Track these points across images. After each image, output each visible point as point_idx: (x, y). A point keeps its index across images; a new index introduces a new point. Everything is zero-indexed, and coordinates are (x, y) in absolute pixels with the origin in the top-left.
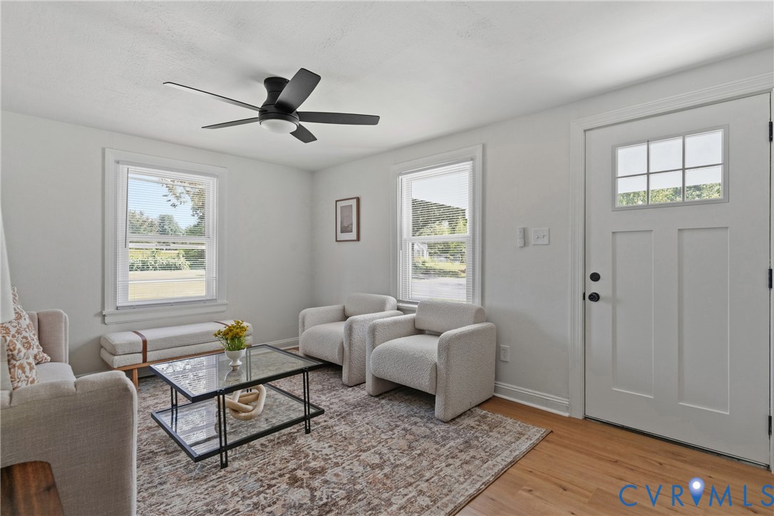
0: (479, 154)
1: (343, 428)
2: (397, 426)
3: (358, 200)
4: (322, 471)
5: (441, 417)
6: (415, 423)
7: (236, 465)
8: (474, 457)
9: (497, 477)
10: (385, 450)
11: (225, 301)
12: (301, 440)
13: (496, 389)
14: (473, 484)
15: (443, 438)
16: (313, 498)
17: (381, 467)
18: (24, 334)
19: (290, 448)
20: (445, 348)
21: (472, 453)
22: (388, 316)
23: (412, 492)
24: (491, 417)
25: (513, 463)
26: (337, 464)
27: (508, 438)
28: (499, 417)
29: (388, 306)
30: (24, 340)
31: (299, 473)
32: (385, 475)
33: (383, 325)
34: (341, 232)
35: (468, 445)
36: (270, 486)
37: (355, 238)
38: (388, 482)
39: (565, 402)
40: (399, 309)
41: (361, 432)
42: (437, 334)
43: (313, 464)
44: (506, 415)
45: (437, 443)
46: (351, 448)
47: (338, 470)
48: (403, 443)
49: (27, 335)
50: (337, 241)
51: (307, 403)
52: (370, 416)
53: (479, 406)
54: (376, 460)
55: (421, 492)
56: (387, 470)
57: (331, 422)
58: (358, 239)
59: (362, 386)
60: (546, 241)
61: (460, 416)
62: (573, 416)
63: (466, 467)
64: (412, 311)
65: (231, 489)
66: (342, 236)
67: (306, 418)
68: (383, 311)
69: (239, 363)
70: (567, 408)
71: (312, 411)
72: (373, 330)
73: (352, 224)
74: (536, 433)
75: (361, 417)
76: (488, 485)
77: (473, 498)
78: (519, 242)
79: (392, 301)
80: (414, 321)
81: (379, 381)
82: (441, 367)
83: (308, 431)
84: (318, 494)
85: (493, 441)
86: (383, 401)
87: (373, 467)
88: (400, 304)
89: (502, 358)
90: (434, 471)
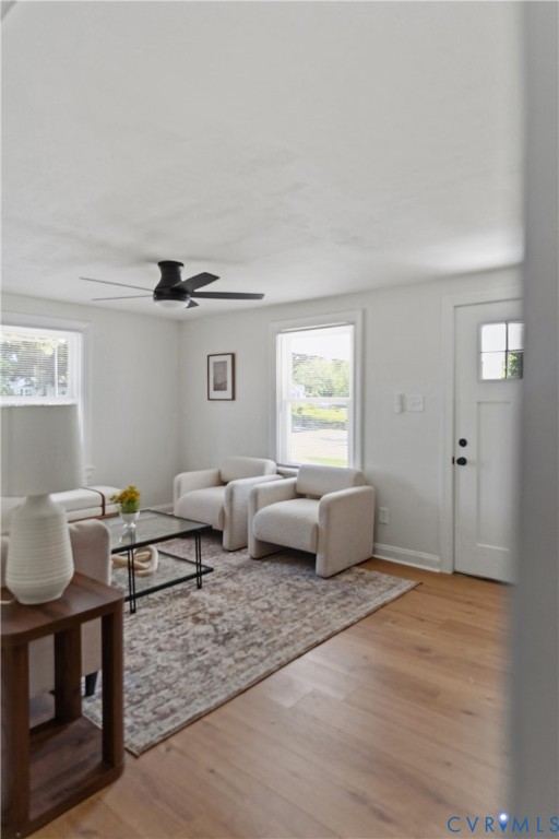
0: (359, 319)
1: (230, 584)
2: (281, 582)
3: (233, 356)
4: (220, 614)
5: (322, 574)
6: (298, 580)
7: (143, 611)
8: (350, 602)
9: (368, 615)
10: (272, 599)
12: (196, 594)
13: (374, 551)
14: (348, 618)
15: (324, 590)
16: (216, 630)
17: (270, 610)
19: (186, 599)
20: (327, 510)
21: (349, 599)
22: (268, 481)
23: (298, 625)
24: (368, 573)
25: (383, 606)
26: (231, 609)
27: (381, 589)
28: (375, 573)
29: (268, 470)
31: (200, 616)
32: (275, 616)
33: (265, 489)
34: (214, 390)
35: (345, 594)
36: (178, 624)
37: (230, 397)
38: (278, 620)
39: (437, 559)
40: (278, 473)
41: (248, 587)
42: (317, 498)
43: (210, 610)
44: (382, 572)
45: (318, 593)
46: (241, 599)
47: (233, 613)
48: (288, 594)
50: (209, 399)
51: (198, 565)
52: (255, 575)
53: (358, 565)
54: (266, 606)
55: (305, 625)
56: (275, 612)
57: (218, 580)
58: (233, 398)
59: (243, 551)
60: (420, 408)
61: (339, 573)
62: (444, 571)
63: (344, 609)
64: (292, 475)
65: (145, 627)
66: (214, 394)
67: (198, 575)
68: (263, 475)
69: (133, 525)
70: (439, 565)
71: (203, 569)
72: (255, 495)
73: (226, 382)
74: (406, 584)
76: (360, 620)
77: (346, 628)
78: (397, 408)
79: (271, 465)
80: (295, 486)
81: (261, 544)
82: (322, 527)
83: (199, 587)
84: (220, 628)
85: (369, 591)
86: (266, 563)
87: (263, 611)
88: (280, 468)
89: (381, 519)
90: (315, 612)
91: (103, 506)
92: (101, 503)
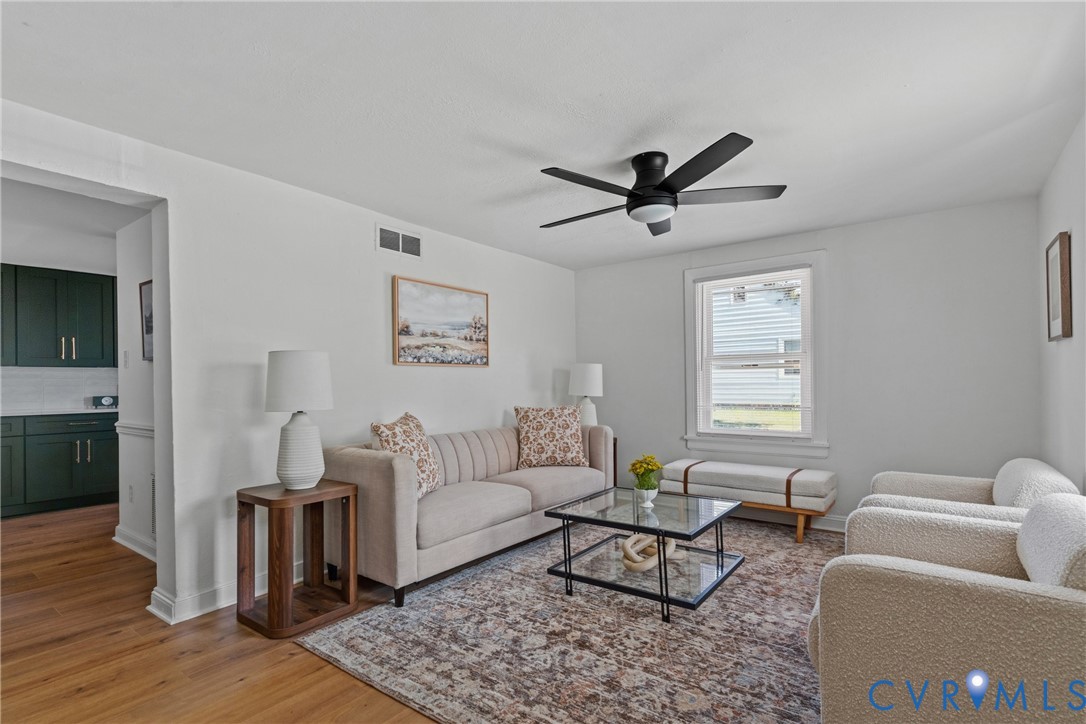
3: (1065, 239)
11: (825, 443)
18: (566, 440)
30: (565, 445)
37: (1061, 331)
49: (569, 441)
58: (1070, 332)
67: (664, 600)
83: (666, 619)
91: (788, 494)
92: (784, 489)
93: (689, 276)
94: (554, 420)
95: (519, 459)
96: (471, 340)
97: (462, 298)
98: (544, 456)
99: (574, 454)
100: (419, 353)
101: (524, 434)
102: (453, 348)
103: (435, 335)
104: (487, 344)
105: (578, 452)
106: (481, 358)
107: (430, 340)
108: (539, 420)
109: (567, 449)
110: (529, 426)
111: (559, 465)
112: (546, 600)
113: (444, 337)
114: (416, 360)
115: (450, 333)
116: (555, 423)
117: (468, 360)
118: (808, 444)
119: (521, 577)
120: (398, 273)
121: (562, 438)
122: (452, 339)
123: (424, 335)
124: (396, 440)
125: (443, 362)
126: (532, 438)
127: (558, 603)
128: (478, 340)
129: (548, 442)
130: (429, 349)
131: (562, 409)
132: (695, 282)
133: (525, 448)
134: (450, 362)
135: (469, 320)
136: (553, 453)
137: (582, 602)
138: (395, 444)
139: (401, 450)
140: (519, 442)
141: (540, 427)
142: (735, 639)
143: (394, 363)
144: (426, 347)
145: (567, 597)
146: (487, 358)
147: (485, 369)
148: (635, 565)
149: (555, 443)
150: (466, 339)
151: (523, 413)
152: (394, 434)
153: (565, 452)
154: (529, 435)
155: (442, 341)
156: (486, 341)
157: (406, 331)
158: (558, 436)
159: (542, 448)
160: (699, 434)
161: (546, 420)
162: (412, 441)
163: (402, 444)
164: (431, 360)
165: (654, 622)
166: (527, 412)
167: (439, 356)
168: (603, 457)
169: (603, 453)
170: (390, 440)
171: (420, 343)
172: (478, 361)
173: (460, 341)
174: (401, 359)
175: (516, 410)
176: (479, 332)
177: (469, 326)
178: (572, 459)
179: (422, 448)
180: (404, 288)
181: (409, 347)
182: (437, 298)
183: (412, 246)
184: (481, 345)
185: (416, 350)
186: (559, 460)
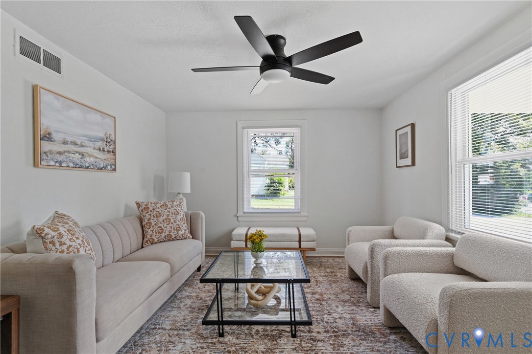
1: (325, 347)
3: (413, 126)
11: (306, 214)
12: (283, 341)
18: (178, 223)
19: (269, 344)
20: (447, 305)
29: (430, 234)
30: (177, 226)
34: (400, 159)
37: (411, 163)
40: (447, 239)
49: (179, 223)
50: (397, 167)
52: (364, 346)
58: (413, 164)
66: (402, 162)
67: (292, 324)
68: (424, 238)
73: (408, 150)
75: (352, 344)
80: (452, 256)
83: (293, 335)
86: (392, 337)
88: (450, 234)
91: (300, 241)
92: (298, 239)
93: (240, 126)
94: (168, 210)
95: (143, 239)
96: (104, 151)
97: (97, 117)
98: (163, 235)
99: (183, 232)
100: (61, 158)
101: (146, 221)
102: (90, 156)
103: (75, 144)
104: (115, 155)
105: (185, 230)
106: (111, 165)
107: (71, 147)
108: (157, 210)
109: (178, 229)
110: (150, 215)
111: (173, 240)
112: (208, 347)
113: (82, 146)
114: (57, 164)
115: (87, 143)
116: (169, 212)
117: (101, 166)
118: (300, 215)
119: (176, 332)
120: (40, 84)
121: (175, 222)
122: (89, 149)
123: (65, 143)
124: (62, 240)
125: (81, 167)
126: (153, 223)
127: (219, 346)
128: (109, 152)
129: (165, 225)
130: (70, 155)
131: (173, 202)
132: (243, 128)
133: (149, 231)
134: (87, 168)
135: (102, 135)
136: (170, 232)
137: (234, 340)
138: (61, 244)
139: (68, 249)
140: (142, 227)
141: (159, 215)
142: (335, 336)
143: (35, 165)
144: (66, 154)
145: (221, 339)
146: (115, 165)
147: (114, 174)
148: (259, 302)
149: (171, 225)
150: (100, 150)
151: (144, 206)
152: (60, 234)
153: (177, 231)
154: (151, 221)
155: (81, 150)
156: (114, 152)
157: (48, 137)
158: (172, 221)
159: (162, 229)
160: (244, 213)
161: (163, 210)
162: (78, 238)
163: (68, 243)
164: (71, 165)
165: (288, 341)
166: (147, 205)
167: (78, 162)
168: (200, 231)
169: (200, 228)
170: (56, 241)
171: (61, 150)
172: (109, 167)
173: (96, 151)
174: (43, 163)
175: (137, 204)
176: (109, 146)
177: (102, 140)
178: (182, 235)
179: (86, 244)
180: (45, 98)
181: (51, 152)
182: (76, 113)
183: (53, 63)
184: (110, 156)
185: (58, 156)
186: (173, 236)
